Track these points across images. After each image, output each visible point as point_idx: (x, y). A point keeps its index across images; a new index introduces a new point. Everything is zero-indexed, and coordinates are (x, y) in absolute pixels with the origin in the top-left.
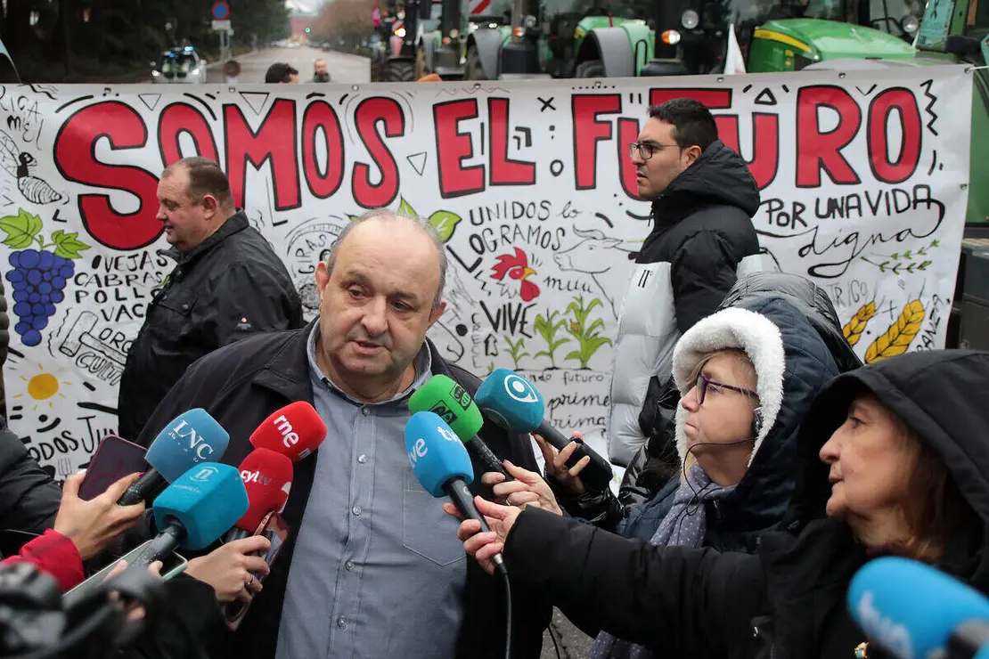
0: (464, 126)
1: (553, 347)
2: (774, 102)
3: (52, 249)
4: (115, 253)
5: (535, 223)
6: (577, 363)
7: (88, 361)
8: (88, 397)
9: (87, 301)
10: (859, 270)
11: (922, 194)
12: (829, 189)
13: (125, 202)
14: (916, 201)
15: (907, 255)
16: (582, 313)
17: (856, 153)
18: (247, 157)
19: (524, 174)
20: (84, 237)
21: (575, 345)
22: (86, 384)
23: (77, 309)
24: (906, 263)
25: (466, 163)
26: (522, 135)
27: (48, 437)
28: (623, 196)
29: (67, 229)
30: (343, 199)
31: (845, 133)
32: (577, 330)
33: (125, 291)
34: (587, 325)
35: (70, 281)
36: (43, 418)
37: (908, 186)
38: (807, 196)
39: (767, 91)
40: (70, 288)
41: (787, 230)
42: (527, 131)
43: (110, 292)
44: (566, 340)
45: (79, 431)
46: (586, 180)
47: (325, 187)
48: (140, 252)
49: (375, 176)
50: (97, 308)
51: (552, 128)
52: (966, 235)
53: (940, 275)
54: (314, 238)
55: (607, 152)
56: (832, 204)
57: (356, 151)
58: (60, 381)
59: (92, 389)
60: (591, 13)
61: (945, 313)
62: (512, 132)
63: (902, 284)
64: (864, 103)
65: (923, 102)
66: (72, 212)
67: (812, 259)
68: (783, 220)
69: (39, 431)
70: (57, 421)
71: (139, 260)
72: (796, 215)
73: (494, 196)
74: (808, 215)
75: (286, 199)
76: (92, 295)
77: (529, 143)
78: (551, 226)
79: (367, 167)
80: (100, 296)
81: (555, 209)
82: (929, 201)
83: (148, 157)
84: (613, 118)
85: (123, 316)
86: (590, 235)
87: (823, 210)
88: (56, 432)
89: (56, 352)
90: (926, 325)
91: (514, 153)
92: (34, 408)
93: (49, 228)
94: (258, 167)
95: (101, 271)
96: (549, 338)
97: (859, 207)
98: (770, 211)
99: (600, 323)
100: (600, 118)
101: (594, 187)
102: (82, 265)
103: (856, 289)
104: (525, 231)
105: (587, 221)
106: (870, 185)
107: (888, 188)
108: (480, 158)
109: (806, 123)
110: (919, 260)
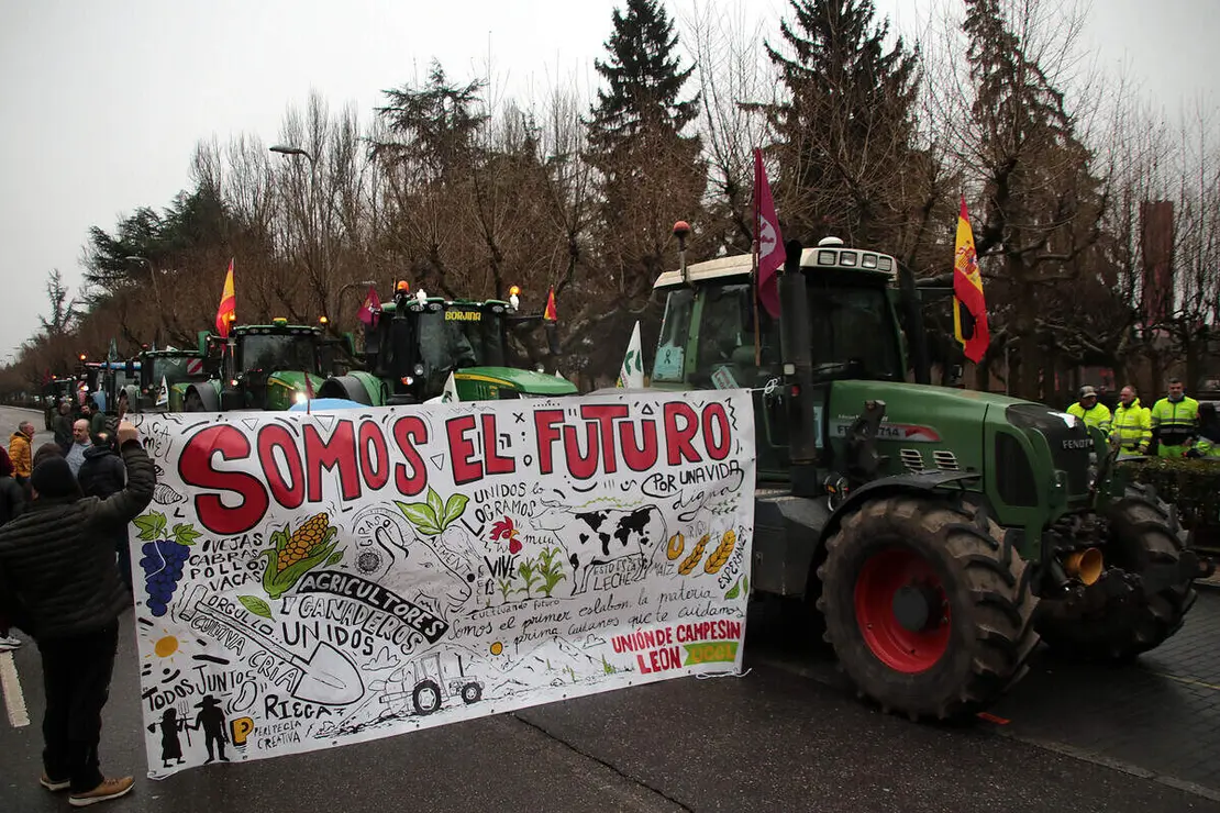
0: (467, 435)
1: (529, 584)
2: (652, 413)
3: (173, 539)
4: (221, 538)
5: (516, 498)
6: (544, 594)
7: (201, 623)
8: (200, 651)
9: (200, 577)
10: (704, 515)
11: (734, 466)
12: (687, 466)
13: (232, 499)
14: (732, 470)
15: (725, 504)
16: (548, 558)
17: (698, 442)
18: (322, 463)
19: (506, 465)
20: (198, 527)
21: (543, 581)
22: (200, 641)
23: (192, 584)
24: (725, 508)
25: (470, 460)
26: (505, 439)
27: (171, 686)
28: (569, 475)
29: (185, 522)
30: (391, 490)
31: (691, 429)
32: (545, 571)
33: (227, 566)
34: (551, 567)
35: (186, 562)
36: (167, 671)
37: (726, 461)
38: (674, 470)
39: (647, 406)
40: (187, 567)
41: (665, 493)
42: (508, 436)
43: (216, 568)
44: (539, 578)
45: (194, 678)
46: (546, 468)
47: (377, 483)
48: (241, 535)
49: (410, 473)
50: (206, 582)
51: (523, 434)
52: (758, 486)
53: (742, 514)
54: (371, 519)
55: (558, 448)
56: (688, 474)
57: (396, 456)
58: (179, 640)
59: (204, 644)
61: (749, 537)
62: (499, 438)
63: (722, 520)
64: (699, 412)
65: (728, 411)
66: (189, 510)
67: (680, 510)
68: (663, 486)
69: (164, 682)
70: (178, 672)
71: (239, 541)
72: (670, 482)
73: (489, 481)
74: (676, 483)
75: (350, 492)
76: (203, 572)
77: (509, 445)
78: (527, 499)
79: (404, 466)
80: (209, 572)
81: (529, 488)
82: (738, 469)
83: (252, 465)
84: (560, 425)
85: (227, 586)
86: (551, 504)
87: (684, 480)
88: (177, 681)
89: (177, 618)
90: (737, 545)
91: (500, 453)
92: (159, 664)
93: (171, 522)
94: (329, 470)
95: (210, 552)
96: (527, 577)
97: (703, 476)
98: (656, 481)
99: (560, 564)
100: (552, 426)
101: (551, 472)
102: (196, 549)
103: (700, 527)
104: (510, 505)
105: (549, 496)
106: (707, 462)
107: (717, 463)
108: (479, 456)
109: (670, 425)
110: (731, 505)
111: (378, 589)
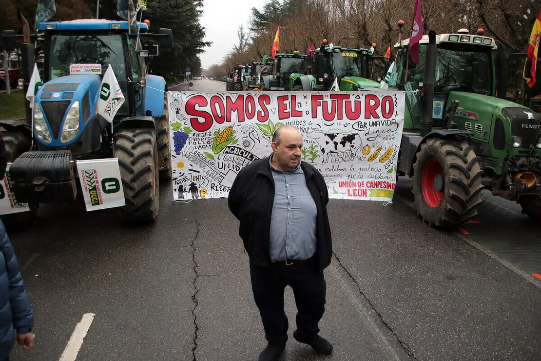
0: (285, 102)
1: (305, 157)
2: (360, 98)
3: (184, 131)
4: (198, 132)
5: (302, 126)
6: (311, 161)
7: (191, 159)
8: (191, 168)
9: (192, 144)
10: (379, 139)
11: (394, 121)
12: (372, 120)
13: (201, 120)
14: (392, 123)
15: (390, 136)
16: (313, 149)
17: (379, 111)
18: (232, 109)
19: (300, 114)
20: (191, 128)
21: (311, 156)
22: (191, 165)
23: (189, 146)
24: (389, 138)
25: (285, 111)
26: (299, 105)
27: (182, 178)
28: (323, 120)
29: (187, 126)
30: (255, 119)
31: (376, 106)
32: (311, 153)
33: (200, 142)
34: (314, 152)
35: (188, 139)
36: (180, 173)
37: (391, 119)
38: (367, 121)
39: (358, 95)
40: (187, 141)
41: (363, 129)
42: (300, 104)
43: (197, 142)
44: (309, 155)
45: (189, 177)
46: (314, 116)
47: (250, 117)
48: (205, 132)
49: (263, 114)
50: (194, 146)
51: (306, 103)
52: (403, 132)
53: (397, 141)
54: (248, 129)
55: (320, 109)
56: (373, 123)
57: (258, 108)
58: (184, 164)
59: (192, 166)
60: (293, 72)
61: (398, 150)
62: (297, 104)
63: (388, 143)
64: (381, 99)
65: (394, 99)
66: (189, 122)
67: (368, 136)
68: (362, 127)
69: (180, 176)
70: (184, 174)
71: (204, 134)
72: (365, 125)
73: (292, 119)
74: (367, 125)
75: (241, 119)
76: (193, 143)
77: (301, 107)
78: (306, 127)
79: (261, 112)
80: (195, 143)
81: (307, 123)
82: (395, 123)
83: (208, 109)
84: (321, 101)
85: (200, 148)
86: (315, 129)
87: (371, 125)
88: (183, 177)
89: (184, 157)
90: (393, 153)
91: (297, 109)
92: (178, 170)
93: (183, 126)
94: (234, 112)
95: (195, 137)
96: (304, 155)
97: (379, 124)
98: (358, 124)
99: (317, 151)
100: (318, 101)
101: (316, 117)
102: (190, 135)
103: (378, 144)
104: (299, 128)
105: (315, 126)
106: (382, 119)
107: (386, 119)
108: (289, 110)
109: (367, 104)
110: (392, 137)
111: (250, 154)
